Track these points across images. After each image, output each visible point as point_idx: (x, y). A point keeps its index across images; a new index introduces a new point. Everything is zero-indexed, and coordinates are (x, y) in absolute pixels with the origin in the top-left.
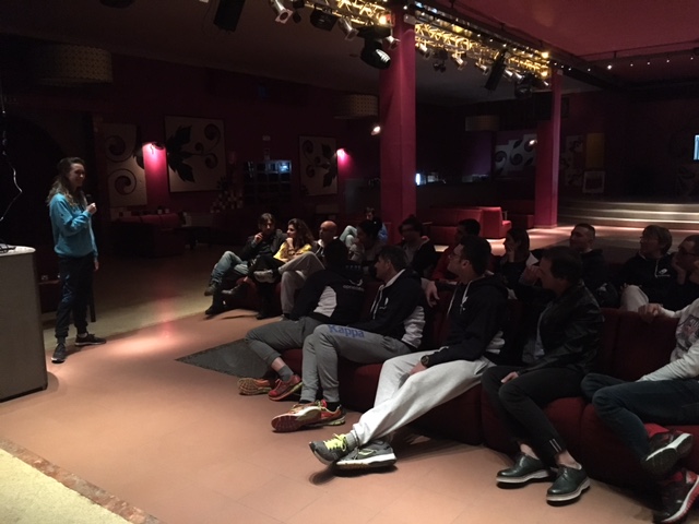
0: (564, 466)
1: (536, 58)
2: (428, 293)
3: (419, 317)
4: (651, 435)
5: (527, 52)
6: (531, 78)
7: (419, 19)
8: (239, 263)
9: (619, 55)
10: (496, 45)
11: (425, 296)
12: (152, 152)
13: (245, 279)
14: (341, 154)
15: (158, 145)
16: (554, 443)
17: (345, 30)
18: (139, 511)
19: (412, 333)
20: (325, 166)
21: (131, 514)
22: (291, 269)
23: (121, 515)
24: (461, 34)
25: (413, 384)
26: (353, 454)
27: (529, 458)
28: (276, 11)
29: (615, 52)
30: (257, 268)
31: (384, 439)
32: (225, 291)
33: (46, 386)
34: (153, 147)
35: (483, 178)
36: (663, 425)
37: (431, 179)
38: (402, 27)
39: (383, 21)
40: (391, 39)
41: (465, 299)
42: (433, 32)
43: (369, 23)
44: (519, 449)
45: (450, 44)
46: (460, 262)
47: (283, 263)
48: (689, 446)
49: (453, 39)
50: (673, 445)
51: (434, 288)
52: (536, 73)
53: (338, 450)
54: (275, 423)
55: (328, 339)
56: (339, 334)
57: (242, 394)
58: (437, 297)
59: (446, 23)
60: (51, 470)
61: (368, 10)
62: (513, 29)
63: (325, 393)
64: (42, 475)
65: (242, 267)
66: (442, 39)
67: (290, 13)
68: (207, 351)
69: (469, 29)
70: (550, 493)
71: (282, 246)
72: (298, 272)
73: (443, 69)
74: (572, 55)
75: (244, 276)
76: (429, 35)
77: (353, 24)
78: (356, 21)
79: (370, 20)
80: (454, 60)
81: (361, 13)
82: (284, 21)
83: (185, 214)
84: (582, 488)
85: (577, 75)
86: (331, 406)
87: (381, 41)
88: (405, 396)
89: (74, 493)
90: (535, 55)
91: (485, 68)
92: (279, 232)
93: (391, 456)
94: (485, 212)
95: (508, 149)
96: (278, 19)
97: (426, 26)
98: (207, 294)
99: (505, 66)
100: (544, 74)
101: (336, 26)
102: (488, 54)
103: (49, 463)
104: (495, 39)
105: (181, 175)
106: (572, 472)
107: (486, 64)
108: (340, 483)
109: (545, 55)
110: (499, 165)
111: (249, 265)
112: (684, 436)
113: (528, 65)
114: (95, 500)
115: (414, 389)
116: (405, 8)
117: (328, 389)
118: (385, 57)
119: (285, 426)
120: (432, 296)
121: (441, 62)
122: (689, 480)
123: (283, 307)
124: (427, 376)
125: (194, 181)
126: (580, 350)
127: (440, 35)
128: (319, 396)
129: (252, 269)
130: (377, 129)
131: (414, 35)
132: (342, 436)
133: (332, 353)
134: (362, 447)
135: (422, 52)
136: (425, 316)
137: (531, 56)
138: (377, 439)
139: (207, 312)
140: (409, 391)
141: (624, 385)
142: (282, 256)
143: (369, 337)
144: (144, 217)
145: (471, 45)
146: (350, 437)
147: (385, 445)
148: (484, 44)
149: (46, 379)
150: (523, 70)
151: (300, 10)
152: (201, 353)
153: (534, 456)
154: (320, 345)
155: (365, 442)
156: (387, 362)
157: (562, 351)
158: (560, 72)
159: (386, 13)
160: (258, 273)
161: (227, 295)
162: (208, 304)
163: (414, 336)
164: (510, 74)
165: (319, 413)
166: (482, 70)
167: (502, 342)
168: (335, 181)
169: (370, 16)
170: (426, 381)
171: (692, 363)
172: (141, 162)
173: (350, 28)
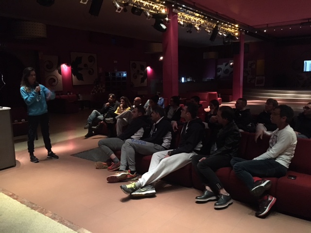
0: (222, 194)
1: (233, 27)
2: (173, 126)
3: (169, 136)
4: (255, 181)
5: (228, 24)
6: (230, 36)
7: (179, 10)
8: (100, 115)
9: (269, 26)
10: (214, 21)
11: (172, 127)
12: (65, 68)
13: (102, 122)
14: (149, 69)
15: (68, 65)
16: (218, 186)
17: (147, 15)
18: (50, 212)
19: (166, 142)
20: (142, 74)
21: (46, 213)
22: (121, 117)
23: (43, 213)
24: (199, 17)
25: (163, 162)
26: (138, 190)
27: (208, 191)
28: (116, 7)
29: (268, 24)
30: (106, 117)
31: (151, 184)
32: (93, 127)
33: (15, 165)
34: (66, 66)
35: (212, 79)
36: (260, 177)
37: (189, 80)
38: (172, 14)
39: (163, 11)
40: (167, 19)
41: (187, 128)
42: (186, 16)
43: (158, 12)
44: (205, 188)
45: (194, 21)
46: (186, 113)
47: (118, 115)
48: (270, 185)
49: (195, 19)
50: (263, 185)
51: (176, 124)
52: (233, 33)
53: (132, 189)
54: (108, 179)
55: (131, 145)
56: (135, 143)
57: (97, 168)
58: (177, 128)
59: (192, 12)
60: (16, 197)
61: (157, 7)
62: (221, 14)
63: (130, 167)
64: (11, 199)
65: (101, 117)
66: (190, 19)
67: (122, 8)
68: (84, 152)
69: (202, 15)
70: (215, 205)
71: (118, 108)
72: (124, 119)
73: (191, 32)
74: (249, 26)
75: (101, 121)
76: (184, 17)
77: (150, 13)
78: (152, 11)
79: (158, 11)
80: (195, 28)
81: (154, 8)
82: (119, 12)
83: (79, 95)
84: (229, 203)
85: (251, 34)
86: (132, 172)
87: (162, 20)
88: (160, 167)
89: (24, 206)
90: (232, 26)
91: (209, 31)
92: (117, 102)
93: (154, 191)
94: (210, 94)
95: (223, 67)
96: (117, 11)
97: (183, 13)
98: (85, 128)
99: (218, 31)
100: (237, 34)
101: (143, 14)
102: (211, 25)
103: (15, 195)
104: (213, 19)
105: (78, 78)
106: (225, 196)
107: (210, 30)
108: (133, 202)
109: (237, 26)
110: (219, 74)
111: (104, 116)
112: (267, 181)
113: (229, 30)
114: (32, 208)
115: (164, 164)
116: (173, 6)
117: (131, 165)
118: (164, 27)
119: (112, 180)
120: (175, 127)
121: (189, 29)
122: (269, 199)
123: (117, 134)
124: (169, 159)
125: (83, 80)
126: (231, 148)
127: (189, 17)
128: (127, 168)
129: (105, 118)
130: (161, 58)
131: (178, 17)
132: (134, 183)
133: (133, 151)
134: (142, 188)
135: (181, 25)
136: (172, 136)
137: (230, 26)
138: (148, 184)
139: (86, 136)
140: (162, 165)
141: (246, 162)
142: (118, 112)
143: (148, 144)
144: (61, 96)
145: (203, 21)
146: (137, 183)
147: (152, 187)
148: (209, 21)
149: (15, 162)
150: (227, 32)
151: (127, 7)
152: (81, 152)
153: (211, 191)
154: (127, 147)
155: (143, 185)
156: (154, 154)
157: (224, 149)
158: (243, 33)
159: (165, 8)
160: (107, 119)
161: (94, 128)
162: (86, 132)
163: (167, 144)
164: (221, 34)
165: (127, 175)
166: (208, 32)
167: (202, 146)
168: (146, 80)
169: (158, 9)
170: (169, 161)
171: (273, 153)
172: (60, 72)
173: (149, 15)
